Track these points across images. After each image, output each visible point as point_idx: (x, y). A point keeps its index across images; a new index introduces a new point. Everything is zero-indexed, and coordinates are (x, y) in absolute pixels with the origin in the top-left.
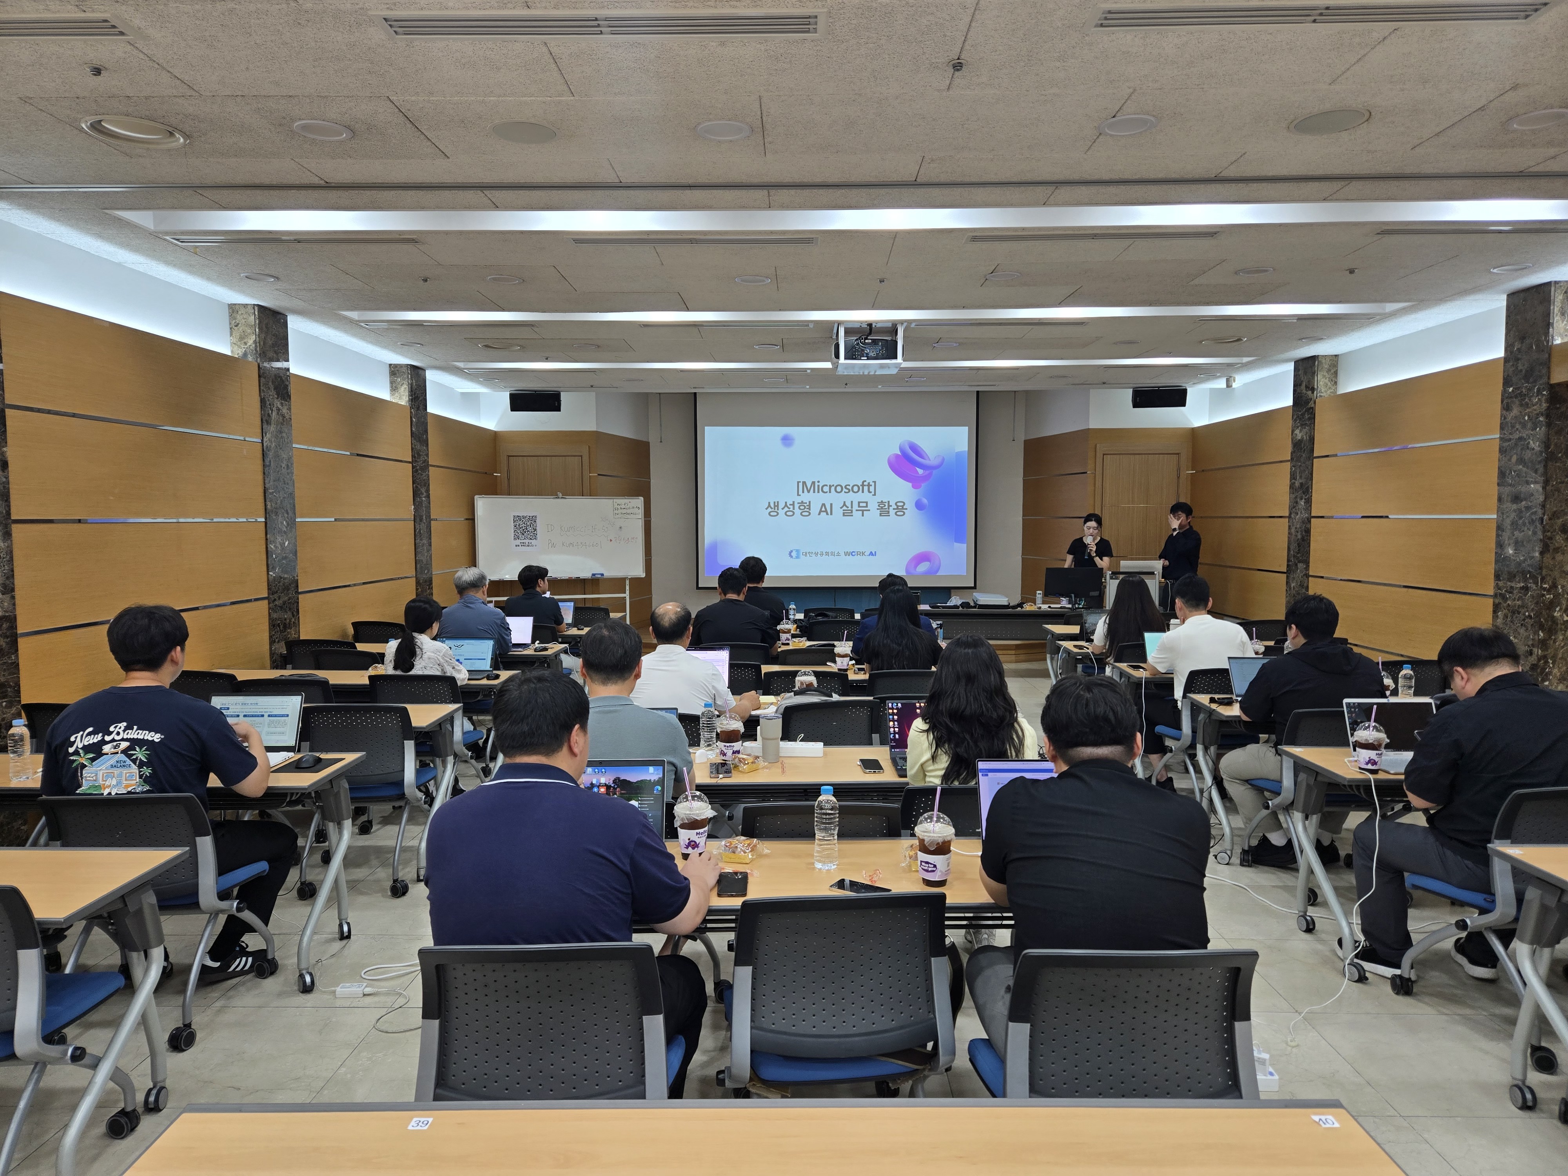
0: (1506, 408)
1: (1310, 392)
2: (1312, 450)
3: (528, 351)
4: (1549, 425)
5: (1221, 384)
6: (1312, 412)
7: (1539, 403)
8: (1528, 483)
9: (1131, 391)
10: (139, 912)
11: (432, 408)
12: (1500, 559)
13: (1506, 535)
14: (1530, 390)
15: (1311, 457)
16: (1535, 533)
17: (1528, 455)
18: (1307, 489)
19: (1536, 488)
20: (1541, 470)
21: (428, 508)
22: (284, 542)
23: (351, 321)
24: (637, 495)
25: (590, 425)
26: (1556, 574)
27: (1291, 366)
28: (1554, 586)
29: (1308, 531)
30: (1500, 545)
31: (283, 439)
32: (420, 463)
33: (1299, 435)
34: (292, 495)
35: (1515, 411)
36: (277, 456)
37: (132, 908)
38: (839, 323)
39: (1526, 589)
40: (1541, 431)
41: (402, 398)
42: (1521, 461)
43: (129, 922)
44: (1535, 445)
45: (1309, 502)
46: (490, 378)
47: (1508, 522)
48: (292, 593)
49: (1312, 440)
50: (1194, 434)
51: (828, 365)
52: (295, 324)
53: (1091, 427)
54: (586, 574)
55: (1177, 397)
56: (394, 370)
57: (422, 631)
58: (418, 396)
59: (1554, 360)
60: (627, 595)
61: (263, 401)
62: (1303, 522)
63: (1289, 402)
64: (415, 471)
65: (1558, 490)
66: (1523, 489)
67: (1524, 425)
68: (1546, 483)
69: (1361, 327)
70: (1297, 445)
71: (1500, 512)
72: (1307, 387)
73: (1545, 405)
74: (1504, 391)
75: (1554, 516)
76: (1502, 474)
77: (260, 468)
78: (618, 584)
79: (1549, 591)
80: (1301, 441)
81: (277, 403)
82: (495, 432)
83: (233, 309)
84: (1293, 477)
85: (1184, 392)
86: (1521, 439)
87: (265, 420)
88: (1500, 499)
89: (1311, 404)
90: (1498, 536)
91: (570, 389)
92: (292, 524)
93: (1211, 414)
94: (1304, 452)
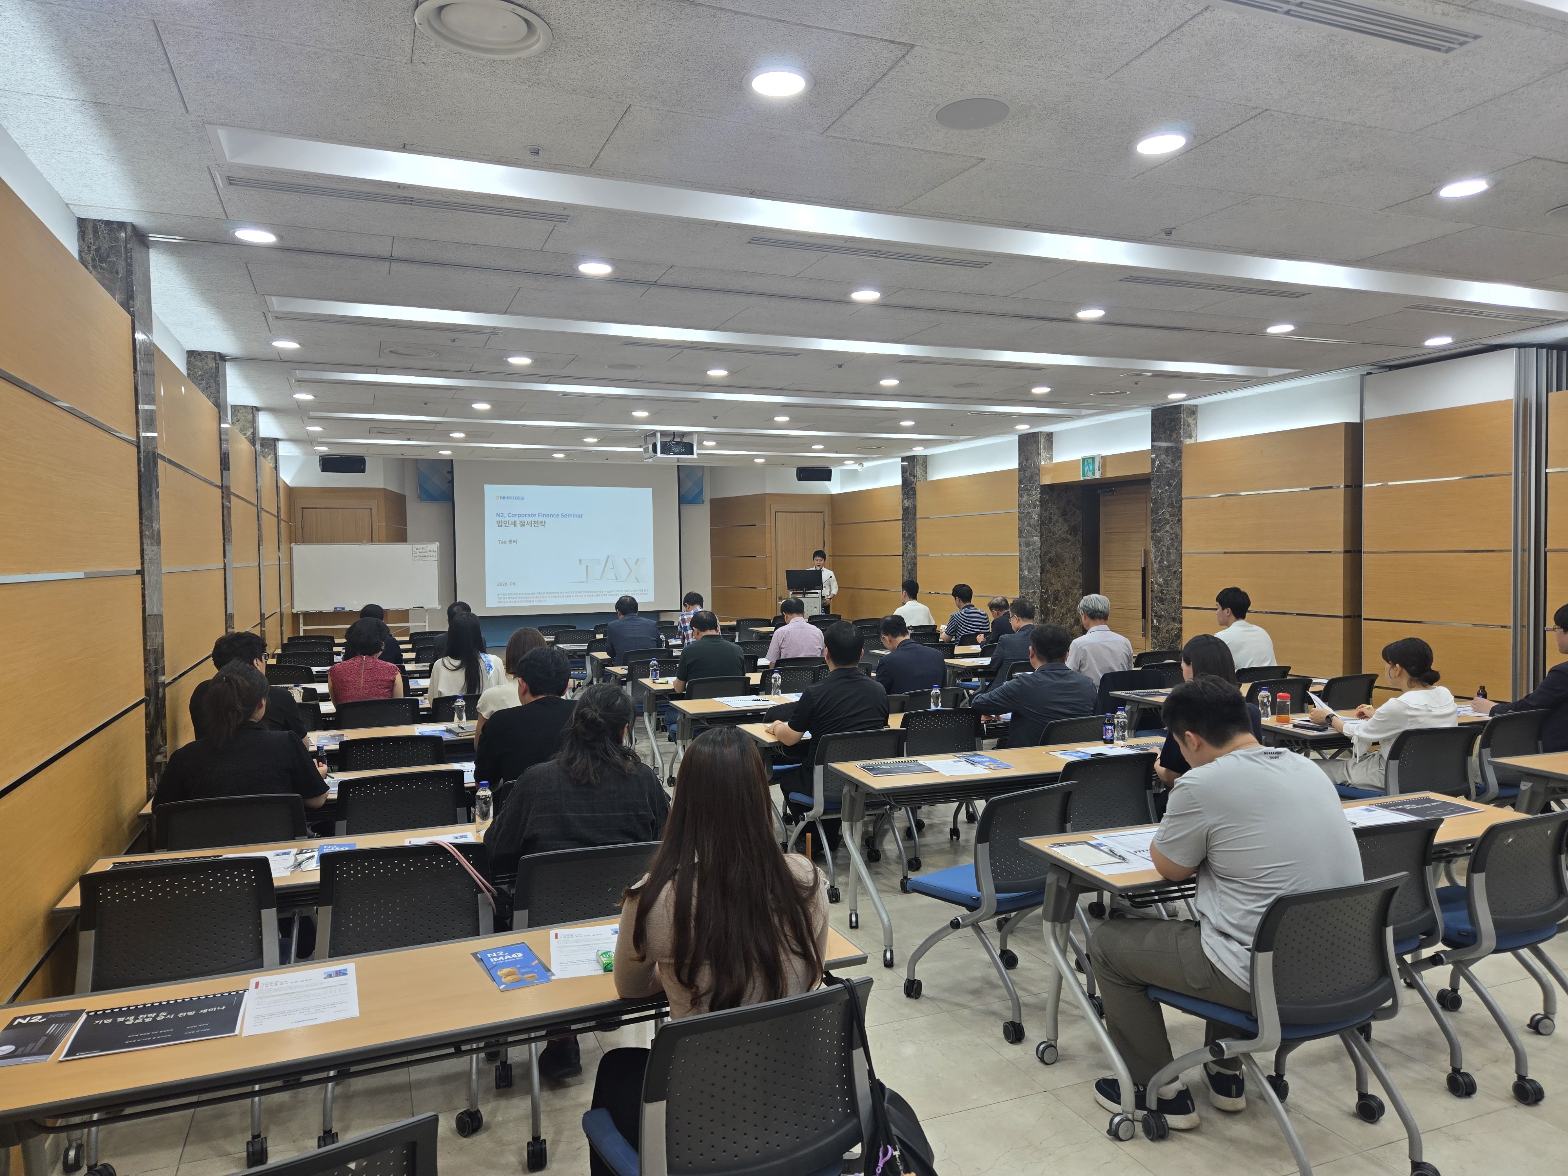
0: (1021, 496)
1: (912, 478)
2: (915, 514)
4: (1041, 506)
6: (914, 490)
7: (1036, 495)
8: (1033, 536)
9: (796, 471)
12: (1022, 578)
13: (1024, 564)
14: (1032, 487)
15: (915, 519)
16: (1037, 563)
17: (1032, 522)
18: (914, 537)
19: (1037, 539)
20: (1039, 530)
26: (1047, 584)
27: (900, 460)
28: (1047, 591)
29: (915, 564)
30: (1021, 570)
33: (907, 503)
35: (1025, 498)
38: (657, 431)
39: (1034, 593)
40: (1038, 509)
42: (1029, 525)
44: (1035, 517)
45: (915, 546)
47: (1024, 557)
49: (915, 507)
50: (834, 498)
53: (766, 492)
55: (825, 475)
59: (1042, 472)
62: (912, 559)
63: (899, 483)
65: (1046, 540)
66: (1031, 539)
67: (1030, 506)
68: (1041, 536)
70: (906, 510)
71: (1021, 552)
72: (910, 474)
73: (1039, 496)
74: (1020, 487)
75: (1046, 554)
76: (1020, 531)
79: (1045, 593)
80: (908, 508)
84: (904, 530)
85: (830, 471)
86: (1029, 513)
88: (1020, 545)
89: (913, 485)
90: (1020, 565)
93: (842, 486)
94: (909, 515)
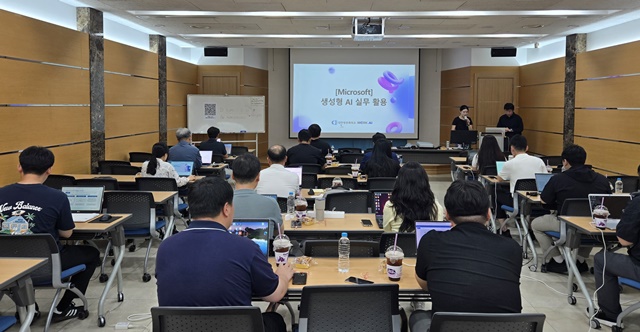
1: (574, 51)
2: (575, 77)
3: (212, 29)
5: (533, 46)
6: (574, 60)
9: (490, 50)
10: (24, 288)
11: (168, 55)
15: (574, 80)
18: (573, 95)
21: (166, 100)
22: (97, 116)
23: (132, 15)
24: (261, 94)
25: (241, 63)
27: (565, 38)
29: (573, 115)
31: (100, 69)
32: (162, 80)
33: (569, 70)
34: (103, 94)
36: (97, 76)
37: (21, 286)
38: (355, 17)
41: (155, 50)
43: (19, 293)
45: (573, 101)
46: (195, 41)
48: (102, 139)
49: (575, 72)
50: (520, 68)
51: (350, 36)
52: (106, 16)
53: (473, 65)
54: (238, 131)
55: (512, 52)
56: (152, 37)
57: (160, 157)
58: (162, 49)
60: (256, 141)
61: (91, 51)
62: (571, 111)
63: (564, 55)
64: (160, 83)
69: (597, 21)
70: (568, 75)
72: (572, 48)
77: (88, 82)
78: (252, 136)
80: (569, 73)
81: (97, 52)
82: (197, 67)
83: (78, 9)
84: (566, 89)
85: (515, 50)
87: (92, 60)
89: (574, 56)
91: (232, 46)
92: (103, 107)
93: (528, 59)
94: (571, 78)
